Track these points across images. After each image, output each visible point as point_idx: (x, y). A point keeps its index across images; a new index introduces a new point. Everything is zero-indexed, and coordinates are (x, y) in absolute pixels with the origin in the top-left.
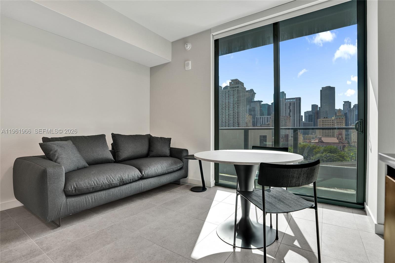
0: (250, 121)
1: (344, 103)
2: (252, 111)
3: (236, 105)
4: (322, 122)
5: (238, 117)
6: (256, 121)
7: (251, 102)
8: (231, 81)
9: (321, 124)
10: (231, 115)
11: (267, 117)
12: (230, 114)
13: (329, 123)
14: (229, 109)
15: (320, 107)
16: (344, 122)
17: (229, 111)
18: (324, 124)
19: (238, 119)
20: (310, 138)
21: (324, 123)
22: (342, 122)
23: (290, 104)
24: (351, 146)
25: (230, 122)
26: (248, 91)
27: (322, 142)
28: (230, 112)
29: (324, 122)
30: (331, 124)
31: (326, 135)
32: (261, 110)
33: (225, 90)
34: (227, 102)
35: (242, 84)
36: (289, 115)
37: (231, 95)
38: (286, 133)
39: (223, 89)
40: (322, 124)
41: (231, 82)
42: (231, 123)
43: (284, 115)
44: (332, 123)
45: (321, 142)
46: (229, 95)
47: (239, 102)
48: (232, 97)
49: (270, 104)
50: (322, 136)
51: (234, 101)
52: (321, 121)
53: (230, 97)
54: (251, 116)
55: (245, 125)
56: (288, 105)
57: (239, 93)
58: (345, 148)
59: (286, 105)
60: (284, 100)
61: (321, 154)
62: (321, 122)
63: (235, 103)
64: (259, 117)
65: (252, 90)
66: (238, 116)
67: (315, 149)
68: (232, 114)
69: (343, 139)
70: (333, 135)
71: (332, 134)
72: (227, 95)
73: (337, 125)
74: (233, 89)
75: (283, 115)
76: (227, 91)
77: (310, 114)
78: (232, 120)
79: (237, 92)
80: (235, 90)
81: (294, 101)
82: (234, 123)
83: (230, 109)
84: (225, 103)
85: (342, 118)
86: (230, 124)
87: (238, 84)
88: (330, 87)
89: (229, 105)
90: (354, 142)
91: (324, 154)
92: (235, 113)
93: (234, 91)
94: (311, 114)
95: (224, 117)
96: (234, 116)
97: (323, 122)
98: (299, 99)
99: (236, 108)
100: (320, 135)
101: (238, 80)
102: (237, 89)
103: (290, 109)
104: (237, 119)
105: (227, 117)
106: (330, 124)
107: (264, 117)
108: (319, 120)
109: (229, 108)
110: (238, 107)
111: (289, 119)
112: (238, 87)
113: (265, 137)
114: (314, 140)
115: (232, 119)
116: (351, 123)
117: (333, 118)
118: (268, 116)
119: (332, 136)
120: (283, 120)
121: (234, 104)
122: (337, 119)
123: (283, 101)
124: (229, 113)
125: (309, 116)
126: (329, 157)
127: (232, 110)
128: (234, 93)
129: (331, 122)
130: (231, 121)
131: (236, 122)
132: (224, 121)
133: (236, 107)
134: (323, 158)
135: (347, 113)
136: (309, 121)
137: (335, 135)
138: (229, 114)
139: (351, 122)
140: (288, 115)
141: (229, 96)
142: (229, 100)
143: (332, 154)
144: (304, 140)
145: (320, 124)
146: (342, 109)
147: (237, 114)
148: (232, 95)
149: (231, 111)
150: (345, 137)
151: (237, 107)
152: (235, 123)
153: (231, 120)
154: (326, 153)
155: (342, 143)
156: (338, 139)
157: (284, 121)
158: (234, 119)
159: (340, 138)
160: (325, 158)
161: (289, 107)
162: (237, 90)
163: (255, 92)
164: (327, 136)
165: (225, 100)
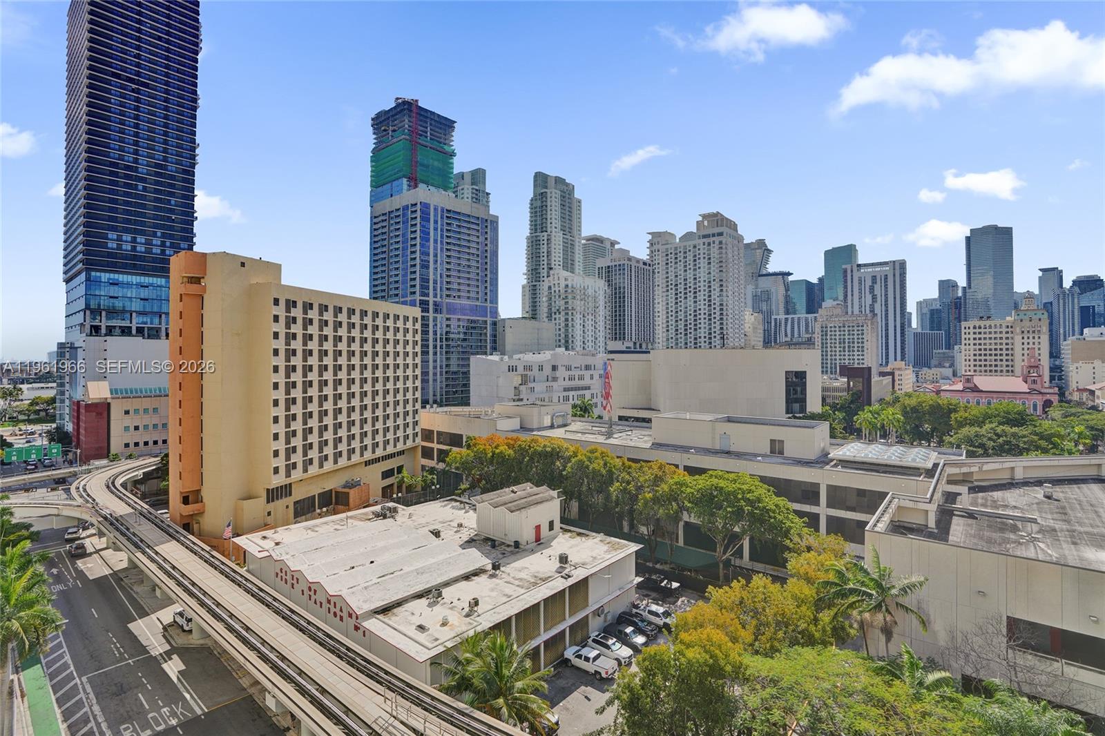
0: (755, 328)
1: (1040, 274)
2: (761, 301)
3: (715, 286)
4: (975, 331)
5: (721, 319)
6: (773, 327)
7: (760, 276)
8: (700, 219)
9: (972, 336)
10: (702, 312)
11: (806, 319)
12: (700, 309)
13: (995, 332)
14: (695, 297)
15: (965, 286)
16: (1045, 329)
17: (695, 302)
18: (980, 336)
19: (722, 324)
20: (935, 377)
21: (980, 333)
22: (1039, 331)
23: (874, 279)
24: (1071, 401)
25: (700, 333)
26: (748, 246)
27: (975, 389)
28: (700, 305)
29: (980, 330)
30: (1004, 335)
31: (988, 368)
32: (787, 297)
33: (685, 244)
34: (690, 278)
35: (733, 226)
36: (872, 311)
37: (702, 256)
38: (863, 364)
39: (678, 240)
40: (975, 336)
41: (703, 221)
42: (703, 335)
43: (856, 311)
44: (1007, 332)
45: (973, 391)
46: (695, 256)
47: (724, 275)
48: (704, 263)
49: (815, 281)
50: (975, 371)
51: (710, 273)
52: (971, 328)
53: (699, 263)
54: (761, 316)
55: (743, 340)
56: (869, 283)
57: (724, 251)
58: (1051, 409)
59: (860, 283)
60: (855, 268)
61: (978, 429)
62: (972, 330)
63: (712, 278)
64: (782, 316)
65: (761, 244)
66: (721, 314)
67: (955, 411)
68: (705, 309)
69: (1042, 380)
70: (1010, 369)
71: (1007, 366)
72: (690, 257)
73: (1023, 338)
74: (706, 240)
75: (852, 312)
76: (690, 246)
77: (934, 307)
78: (706, 325)
79: (717, 247)
80: (714, 243)
81: (886, 270)
82: (710, 334)
83: (700, 296)
84: (685, 280)
85: (1040, 320)
86: (700, 337)
87: (722, 226)
88: (996, 228)
89: (695, 284)
90: (1078, 390)
91: (988, 426)
92: (713, 306)
93: (709, 244)
94: (938, 307)
95: (681, 320)
96: (710, 315)
97: (977, 330)
98: (902, 265)
99: (714, 294)
100: (968, 368)
101: (722, 215)
102: (717, 239)
103: (873, 292)
104: (718, 323)
105: (690, 320)
106: (998, 336)
107: (796, 316)
108: (964, 324)
109: (695, 293)
110: (722, 290)
111: (872, 324)
112: (720, 234)
113: (801, 376)
114: (950, 385)
115: (705, 323)
116: (1065, 332)
117: (1008, 318)
118: (807, 316)
119: (1008, 371)
120: (853, 326)
121: (710, 282)
122: (1021, 321)
123: (852, 271)
124: (695, 307)
125: (932, 312)
126: (1005, 438)
127: (705, 300)
128: (709, 250)
129: (1004, 330)
130: (702, 330)
131: (715, 332)
132: (682, 331)
133: (714, 290)
134: (985, 440)
135: (1051, 303)
136: (932, 329)
137: (1018, 370)
138: (695, 311)
139: (1065, 328)
140: (868, 312)
141: (695, 261)
142: (695, 270)
143: (1015, 429)
144: (918, 384)
145: (967, 336)
146: (1036, 292)
147: (718, 309)
148: (704, 258)
149: (702, 302)
150: (1050, 376)
151: (718, 290)
152: (713, 335)
153: (702, 325)
154: (993, 425)
155: (1041, 393)
156: (1026, 382)
157: (856, 328)
158: (710, 324)
159: (1033, 378)
160: (990, 439)
161: (872, 289)
162: (717, 242)
163: (769, 247)
164: (991, 371)
165: (686, 271)
